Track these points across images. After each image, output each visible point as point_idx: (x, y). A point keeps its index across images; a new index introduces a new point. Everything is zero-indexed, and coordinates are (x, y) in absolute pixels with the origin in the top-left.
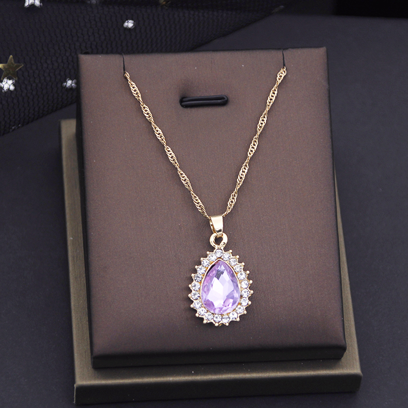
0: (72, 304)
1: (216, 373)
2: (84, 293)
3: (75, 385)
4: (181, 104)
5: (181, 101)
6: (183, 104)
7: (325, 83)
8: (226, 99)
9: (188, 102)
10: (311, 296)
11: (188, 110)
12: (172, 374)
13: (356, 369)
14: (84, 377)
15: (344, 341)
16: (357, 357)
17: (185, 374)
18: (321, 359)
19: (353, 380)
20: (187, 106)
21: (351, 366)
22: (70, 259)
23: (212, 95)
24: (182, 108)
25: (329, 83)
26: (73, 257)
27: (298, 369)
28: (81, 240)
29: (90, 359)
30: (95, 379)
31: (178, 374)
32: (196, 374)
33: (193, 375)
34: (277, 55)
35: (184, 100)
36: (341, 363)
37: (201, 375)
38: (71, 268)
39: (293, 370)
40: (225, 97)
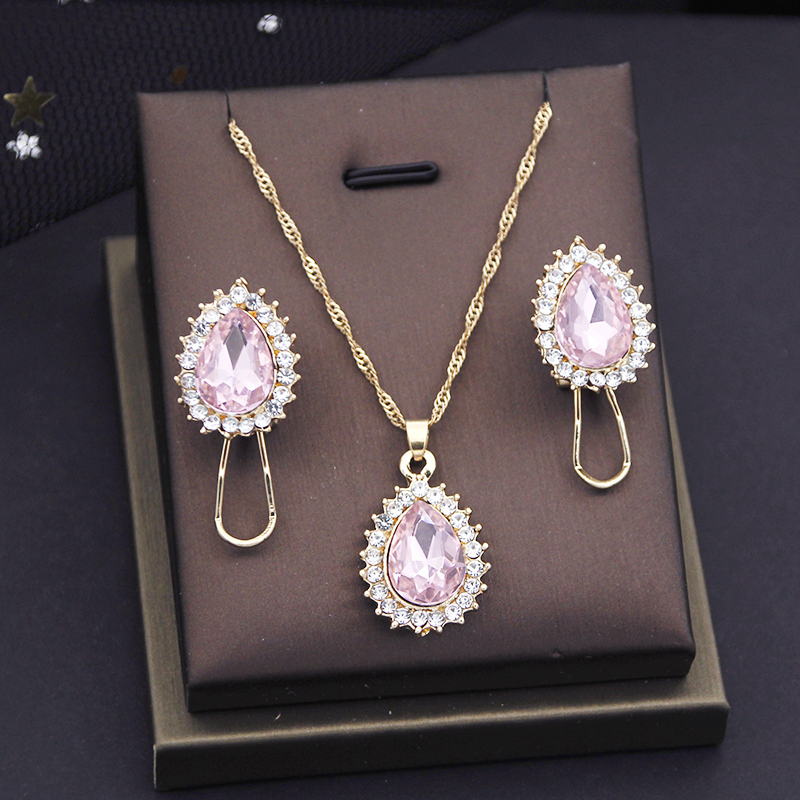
0: (143, 589)
1: (435, 713)
2: (165, 568)
3: (154, 747)
4: (345, 183)
5: (347, 177)
6: (350, 182)
7: (630, 134)
8: (435, 169)
9: (359, 179)
10: (621, 551)
11: (361, 195)
12: (347, 720)
13: (716, 697)
14: (173, 731)
15: (690, 639)
16: (718, 672)
17: (374, 718)
18: (645, 679)
19: (712, 717)
20: (357, 187)
21: (707, 689)
22: (135, 504)
23: (407, 162)
24: (346, 190)
25: (638, 133)
26: (141, 501)
27: (602, 700)
28: (155, 468)
29: (182, 694)
30: (194, 734)
31: (361, 719)
32: (397, 716)
33: (390, 718)
34: (532, 81)
35: (352, 174)
36: (685, 686)
37: (407, 718)
38: (137, 522)
39: (589, 701)
40: (432, 165)
